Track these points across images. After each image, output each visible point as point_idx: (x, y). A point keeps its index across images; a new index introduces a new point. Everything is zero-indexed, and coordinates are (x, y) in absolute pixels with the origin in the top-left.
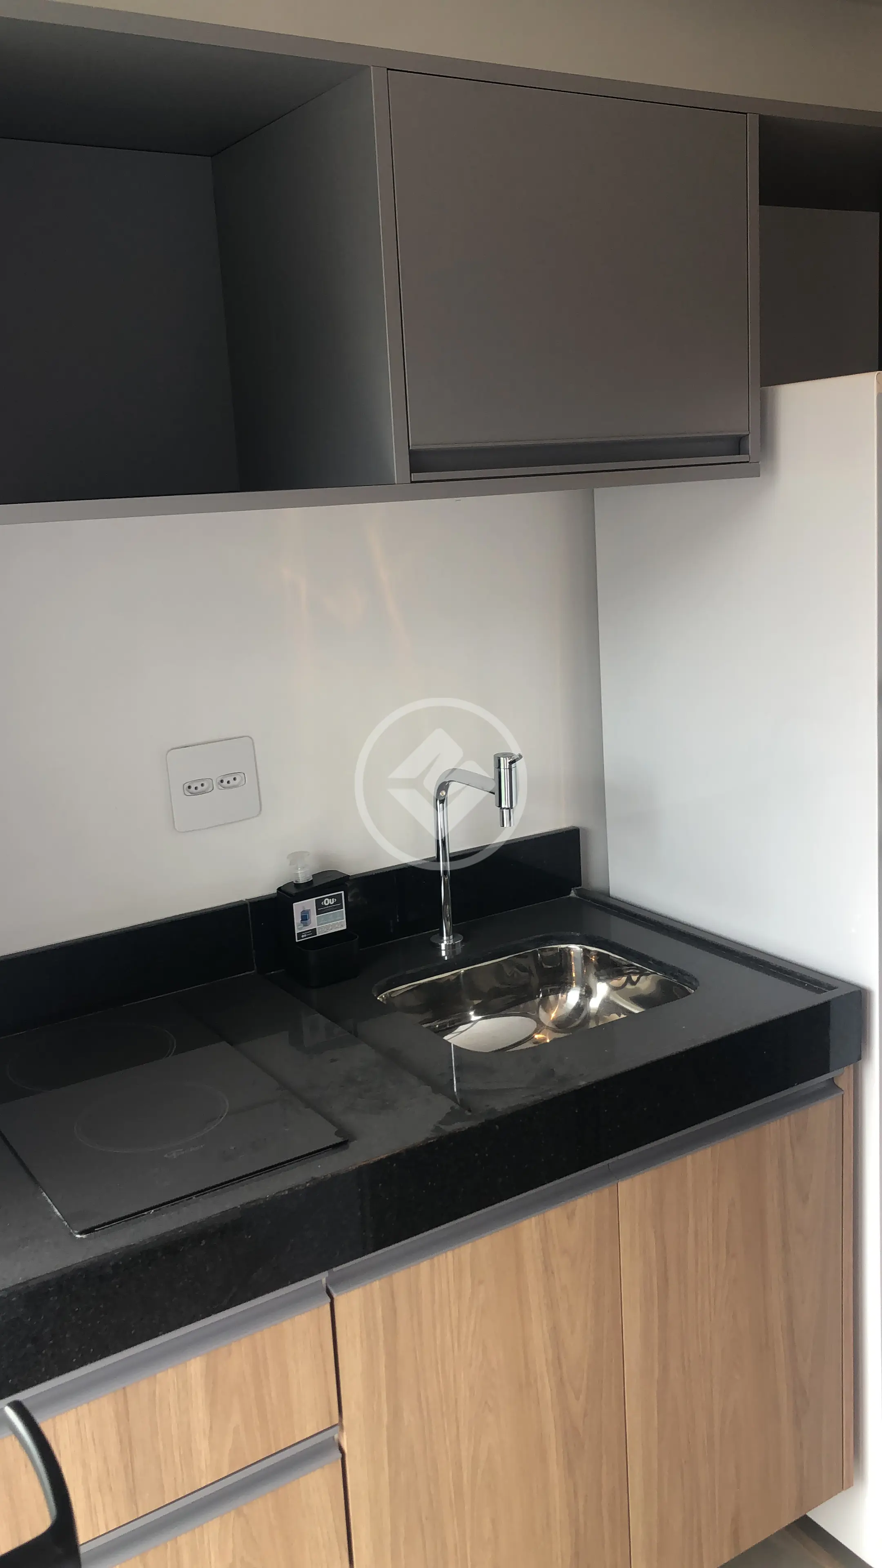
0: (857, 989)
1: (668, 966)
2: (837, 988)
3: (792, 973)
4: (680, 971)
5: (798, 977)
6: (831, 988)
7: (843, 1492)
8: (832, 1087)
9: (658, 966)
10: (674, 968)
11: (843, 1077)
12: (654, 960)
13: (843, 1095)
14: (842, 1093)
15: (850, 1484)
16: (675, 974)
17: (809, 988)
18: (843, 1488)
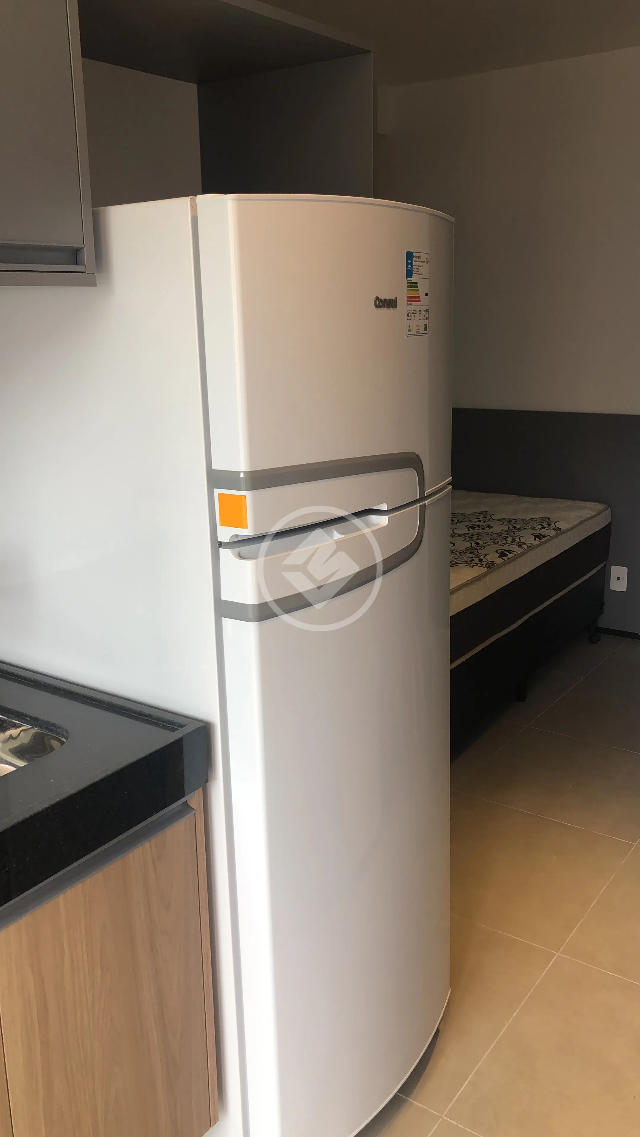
0: (202, 724)
1: (43, 721)
2: (187, 725)
3: (149, 716)
4: (53, 725)
5: (155, 719)
6: (182, 726)
7: (211, 1129)
8: (187, 808)
9: (34, 721)
10: (47, 723)
11: (194, 799)
12: (31, 717)
13: (195, 813)
14: (194, 812)
15: (216, 1120)
16: (49, 727)
17: (164, 727)
18: (211, 1126)
